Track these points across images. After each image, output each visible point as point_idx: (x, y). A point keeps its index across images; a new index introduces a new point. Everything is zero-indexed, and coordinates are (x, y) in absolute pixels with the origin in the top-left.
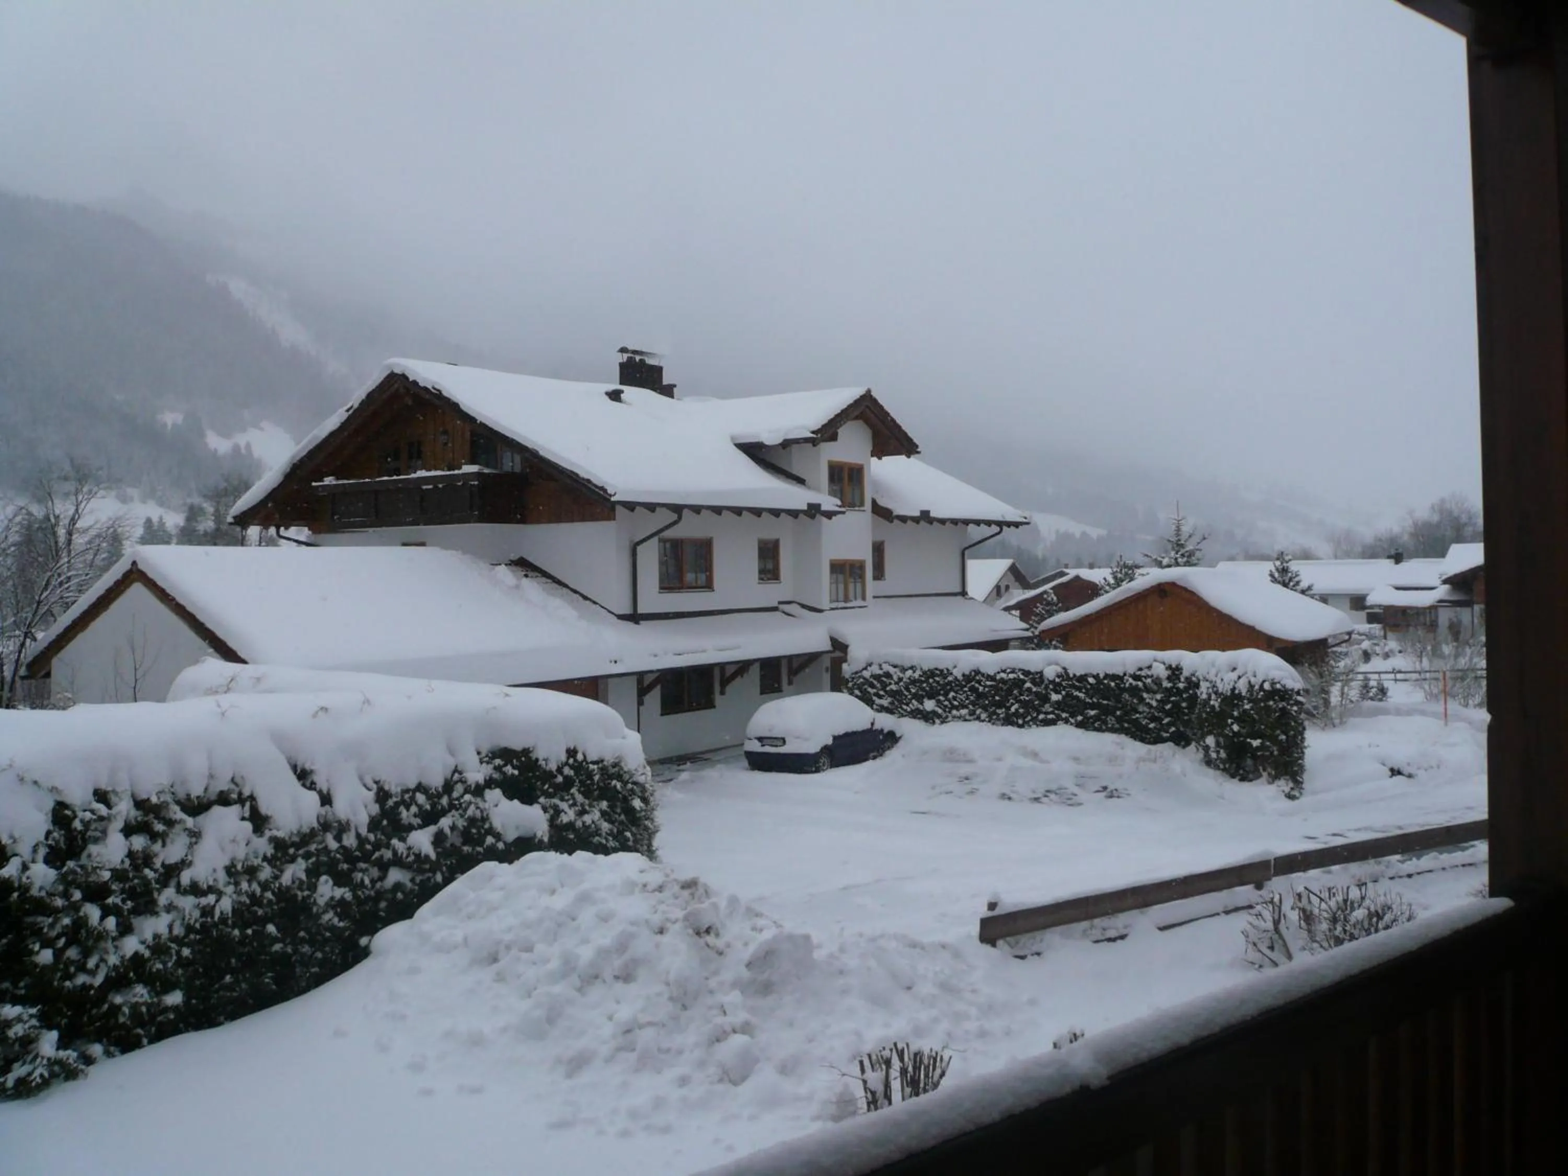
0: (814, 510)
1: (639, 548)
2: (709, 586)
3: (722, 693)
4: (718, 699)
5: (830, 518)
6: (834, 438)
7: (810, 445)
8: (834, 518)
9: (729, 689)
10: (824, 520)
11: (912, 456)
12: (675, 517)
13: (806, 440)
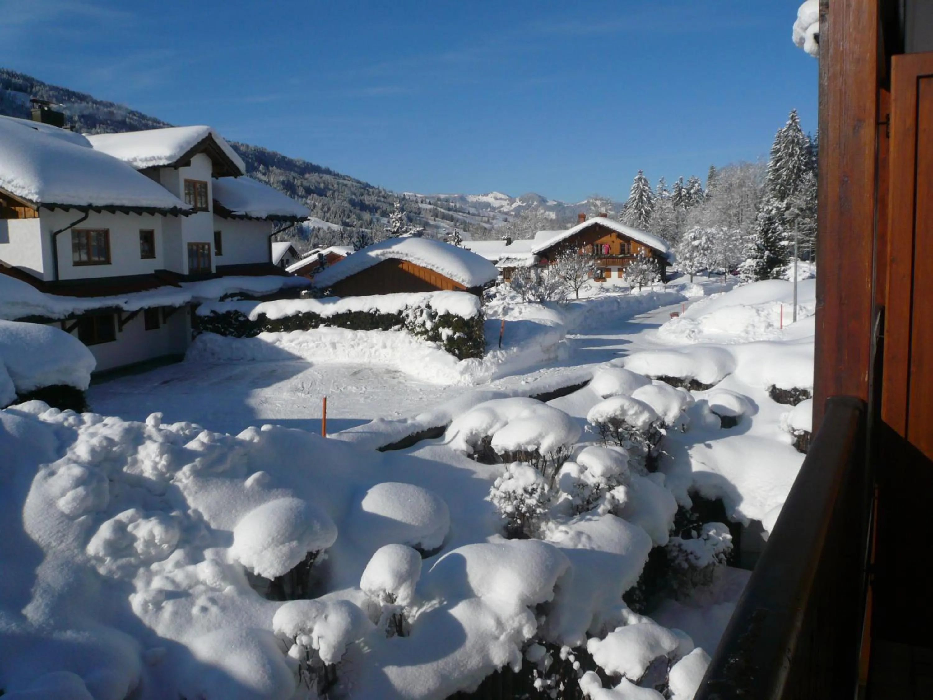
0: (175, 212)
1: (58, 237)
2: (108, 262)
3: (120, 330)
4: (118, 335)
5: (187, 216)
6: (188, 164)
7: (173, 169)
8: (190, 216)
9: (126, 327)
10: (183, 218)
11: (238, 177)
12: (83, 215)
13: (169, 166)
